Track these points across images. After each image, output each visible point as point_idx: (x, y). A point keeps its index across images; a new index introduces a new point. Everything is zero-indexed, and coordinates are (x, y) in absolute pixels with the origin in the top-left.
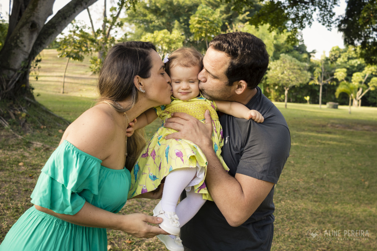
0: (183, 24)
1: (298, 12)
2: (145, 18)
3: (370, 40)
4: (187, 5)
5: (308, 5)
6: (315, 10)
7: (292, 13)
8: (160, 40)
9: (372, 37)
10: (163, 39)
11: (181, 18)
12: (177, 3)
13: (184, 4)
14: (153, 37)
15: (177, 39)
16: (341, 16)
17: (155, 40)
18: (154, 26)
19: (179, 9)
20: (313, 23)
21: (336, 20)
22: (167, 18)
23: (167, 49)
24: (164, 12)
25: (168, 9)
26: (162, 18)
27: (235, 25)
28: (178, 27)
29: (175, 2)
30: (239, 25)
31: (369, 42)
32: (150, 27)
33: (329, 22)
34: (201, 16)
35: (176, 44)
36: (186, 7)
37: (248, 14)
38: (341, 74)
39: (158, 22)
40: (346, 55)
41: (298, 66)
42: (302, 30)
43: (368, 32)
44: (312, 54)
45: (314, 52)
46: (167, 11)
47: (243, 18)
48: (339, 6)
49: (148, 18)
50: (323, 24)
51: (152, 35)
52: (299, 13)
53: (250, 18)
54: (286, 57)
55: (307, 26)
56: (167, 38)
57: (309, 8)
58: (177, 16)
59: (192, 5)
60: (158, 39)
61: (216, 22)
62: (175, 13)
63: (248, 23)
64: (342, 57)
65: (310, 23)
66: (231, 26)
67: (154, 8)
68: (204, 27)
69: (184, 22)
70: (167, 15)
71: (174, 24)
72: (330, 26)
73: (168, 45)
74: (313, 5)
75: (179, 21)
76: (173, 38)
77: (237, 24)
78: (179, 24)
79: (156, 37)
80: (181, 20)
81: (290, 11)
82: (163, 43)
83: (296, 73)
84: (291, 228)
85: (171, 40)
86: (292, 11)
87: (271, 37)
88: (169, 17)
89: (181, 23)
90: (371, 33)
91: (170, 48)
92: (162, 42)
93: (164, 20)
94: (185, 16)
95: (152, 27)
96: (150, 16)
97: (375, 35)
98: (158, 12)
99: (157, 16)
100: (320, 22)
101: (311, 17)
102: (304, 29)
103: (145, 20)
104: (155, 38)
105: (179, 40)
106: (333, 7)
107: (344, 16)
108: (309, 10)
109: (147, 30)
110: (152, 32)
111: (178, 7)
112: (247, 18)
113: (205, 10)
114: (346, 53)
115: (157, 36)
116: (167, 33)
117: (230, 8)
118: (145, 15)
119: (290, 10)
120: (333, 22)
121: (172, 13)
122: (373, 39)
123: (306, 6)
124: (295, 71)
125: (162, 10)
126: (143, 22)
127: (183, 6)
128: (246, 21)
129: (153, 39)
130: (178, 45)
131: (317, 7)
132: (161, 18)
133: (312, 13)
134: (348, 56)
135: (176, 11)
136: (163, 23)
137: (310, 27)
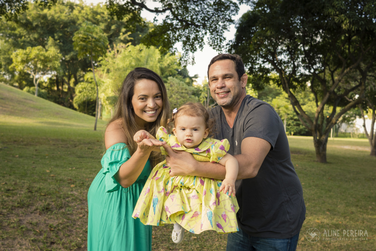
0: (58, 41)
1: (189, 35)
2: (13, 32)
3: (257, 66)
4: (62, 21)
5: (199, 28)
6: (206, 33)
7: (184, 35)
8: (34, 57)
9: (258, 64)
10: (37, 56)
11: (55, 35)
12: (51, 18)
13: (59, 19)
14: (25, 54)
15: (53, 57)
16: (231, 41)
17: (27, 57)
18: (24, 42)
19: (53, 25)
20: (204, 46)
21: (227, 45)
22: (39, 34)
23: (42, 67)
24: (37, 26)
25: (41, 23)
26: (34, 33)
27: (116, 46)
28: (52, 43)
29: (49, 16)
30: (120, 45)
31: (255, 68)
32: (20, 42)
33: (220, 46)
34: (86, 33)
35: (53, 62)
36: (61, 23)
37: (130, 34)
39: (29, 37)
41: (186, 90)
42: (193, 53)
43: (254, 59)
44: (194, 79)
45: (196, 77)
46: (40, 25)
47: (125, 38)
48: (229, 31)
49: (16, 32)
50: (214, 48)
51: (24, 51)
52: (191, 35)
53: (132, 38)
54: (174, 80)
55: (199, 50)
56: (42, 55)
57: (200, 31)
58: (51, 32)
59: (68, 21)
60: (32, 56)
61: (102, 40)
62: (48, 29)
63: (130, 43)
65: (201, 46)
66: (112, 46)
67: (24, 21)
68: (89, 45)
69: (59, 39)
70: (39, 30)
71: (48, 41)
72: (221, 50)
73: (43, 63)
74: (204, 28)
75: (53, 37)
76: (48, 56)
77: (119, 44)
78: (53, 40)
79: (29, 53)
80: (56, 37)
81: (181, 34)
82: (38, 61)
83: (183, 97)
84: (219, 239)
85: (46, 58)
86: (184, 33)
87: (155, 59)
88: (42, 32)
89: (55, 40)
90: (258, 59)
91: (45, 66)
92: (36, 59)
93: (36, 36)
94: (61, 32)
95: (22, 42)
96: (19, 30)
97: (262, 61)
98: (29, 26)
99: (27, 30)
100: (211, 45)
101: (202, 40)
102: (195, 52)
103: (13, 34)
104: (28, 55)
105: (55, 58)
106: (223, 32)
107: (234, 41)
108: (200, 33)
109: (16, 45)
110: (23, 48)
111: (53, 22)
112: (129, 39)
113: (90, 26)
115: (31, 52)
116: (41, 49)
117: (110, 27)
118: (14, 29)
119: (182, 32)
120: (223, 46)
121: (44, 28)
122: (259, 65)
123: (198, 29)
124: (184, 95)
125: (35, 24)
126: (10, 36)
127: (57, 21)
128: (128, 41)
129: (26, 56)
130: (54, 63)
131: (208, 31)
132: (32, 33)
133: (203, 37)
135: (50, 27)
136: (35, 39)
137: (201, 50)
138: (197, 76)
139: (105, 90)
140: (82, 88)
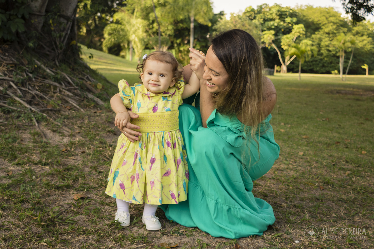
38: (269, 36)
40: (261, 16)
64: (257, 18)
114: (261, 15)
134: (263, 17)
138: (222, 13)
139: (136, 30)
140: (112, 29)
